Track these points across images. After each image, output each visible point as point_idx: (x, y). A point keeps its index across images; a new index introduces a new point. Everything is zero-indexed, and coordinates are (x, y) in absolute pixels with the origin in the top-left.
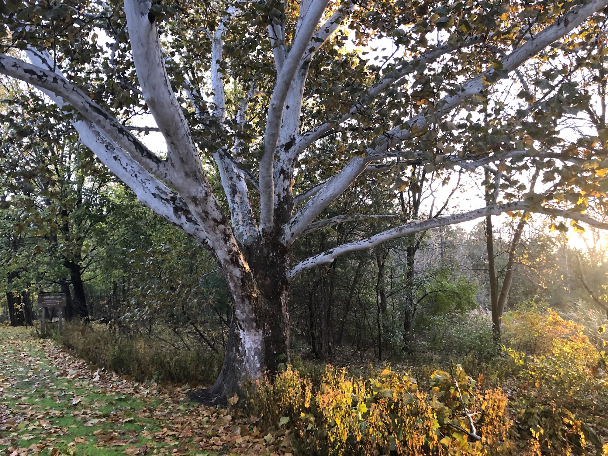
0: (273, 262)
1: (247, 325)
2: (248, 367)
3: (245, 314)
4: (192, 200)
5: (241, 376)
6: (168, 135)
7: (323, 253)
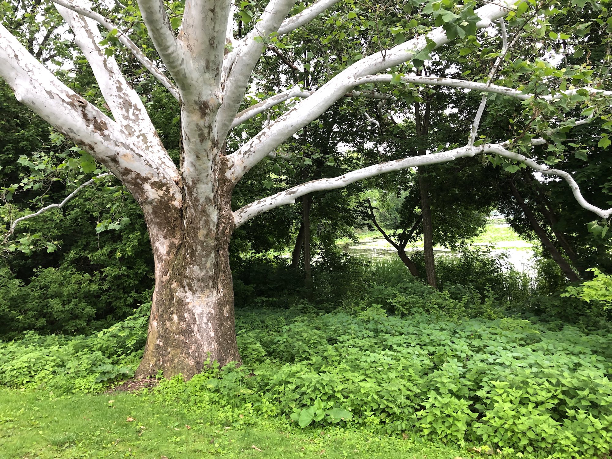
1: (203, 285)
2: (200, 338)
3: (205, 271)
4: (200, 108)
5: (190, 351)
7: (283, 193)
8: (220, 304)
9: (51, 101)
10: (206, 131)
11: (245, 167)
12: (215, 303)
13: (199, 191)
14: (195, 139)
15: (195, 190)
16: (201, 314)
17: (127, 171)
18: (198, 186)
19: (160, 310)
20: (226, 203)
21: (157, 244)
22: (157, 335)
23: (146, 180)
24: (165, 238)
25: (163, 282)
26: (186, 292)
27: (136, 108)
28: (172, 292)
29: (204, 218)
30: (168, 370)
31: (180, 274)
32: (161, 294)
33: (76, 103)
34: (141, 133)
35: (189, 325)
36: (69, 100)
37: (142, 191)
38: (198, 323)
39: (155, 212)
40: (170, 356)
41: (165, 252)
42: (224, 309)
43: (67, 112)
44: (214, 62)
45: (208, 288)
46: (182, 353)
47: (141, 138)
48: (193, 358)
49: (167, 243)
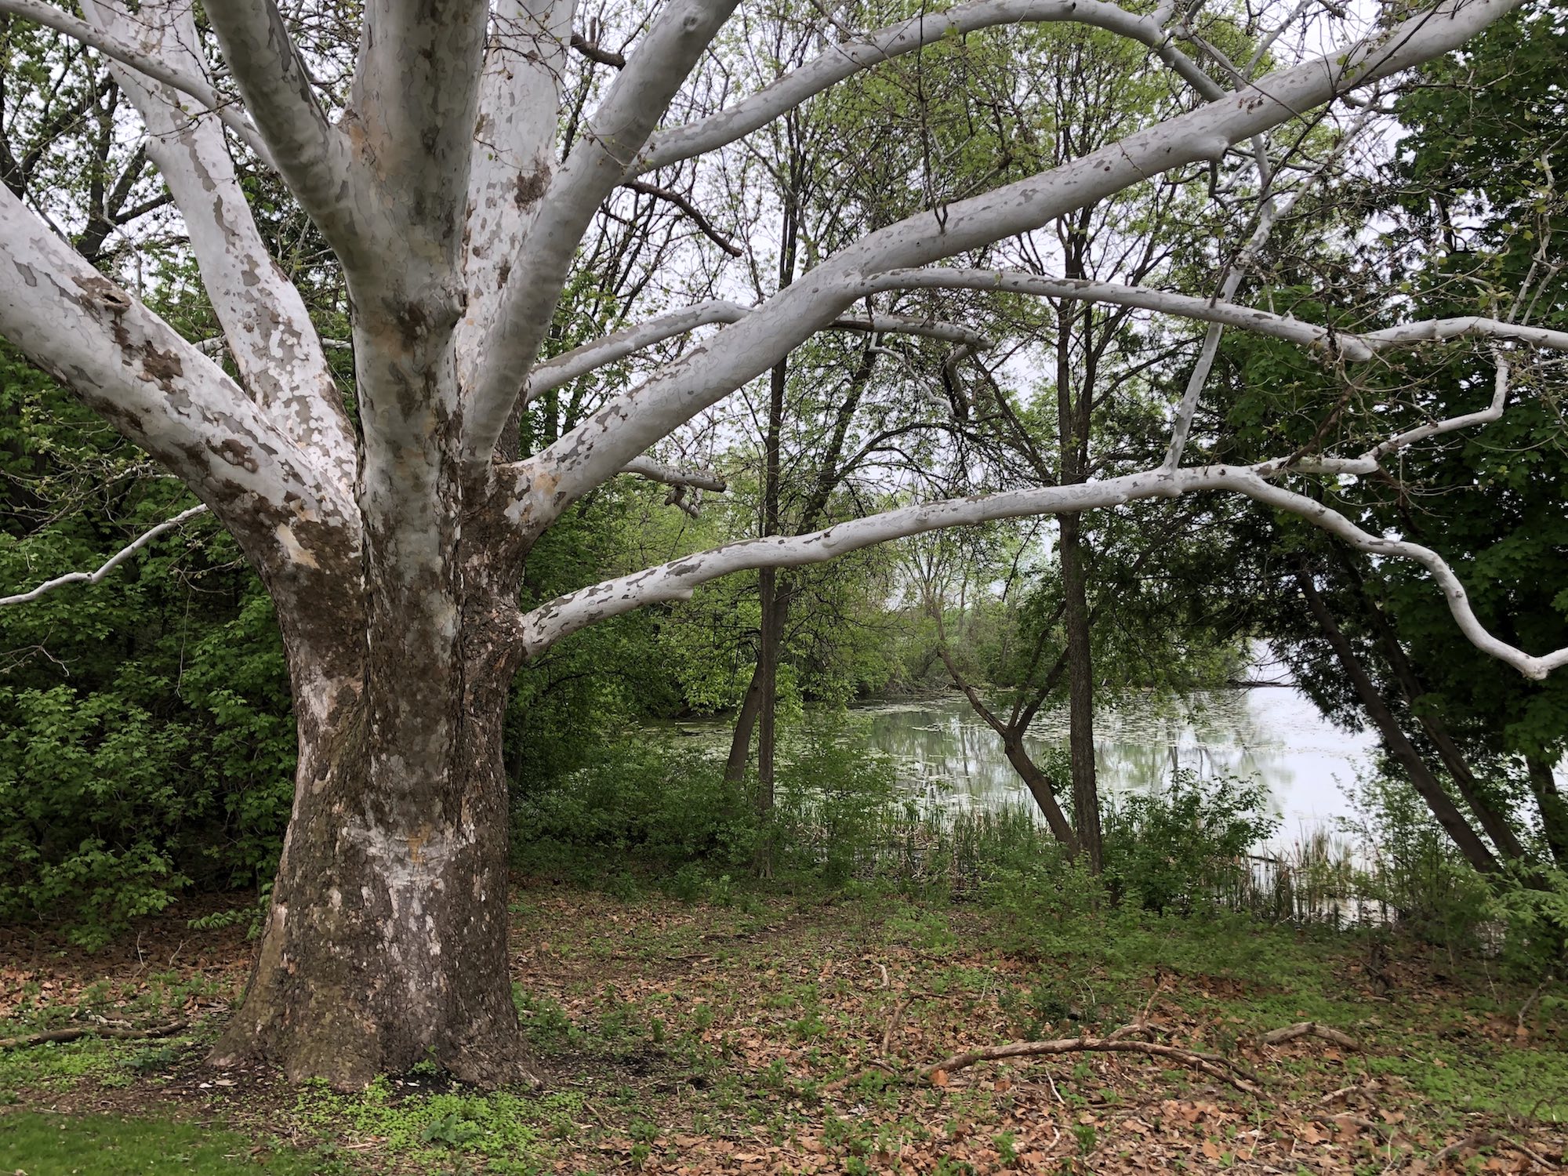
0: (478, 587)
1: (414, 809)
2: (399, 959)
3: (419, 772)
4: (401, 320)
5: (370, 994)
6: (434, 12)
7: (662, 570)
8: (461, 869)
9: (28, 292)
10: (418, 384)
11: (561, 494)
12: (449, 863)
13: (405, 548)
14: (390, 405)
15: (391, 546)
16: (406, 889)
17: (233, 491)
18: (399, 535)
19: (299, 873)
20: (504, 590)
21: (306, 689)
22: (283, 942)
23: (282, 516)
24: (328, 675)
25: (312, 794)
26: (369, 829)
27: (290, 329)
28: (333, 825)
29: (416, 625)
30: (303, 1044)
31: (355, 778)
32: (305, 830)
33: (99, 301)
34: (297, 393)
35: (370, 921)
36: (81, 292)
37: (273, 544)
38: (396, 915)
39: (303, 606)
40: (313, 1003)
41: (324, 715)
42: (476, 879)
43: (70, 322)
44: (439, 198)
45: (431, 821)
46: (346, 998)
47: (295, 406)
48: (375, 1013)
49: (331, 688)
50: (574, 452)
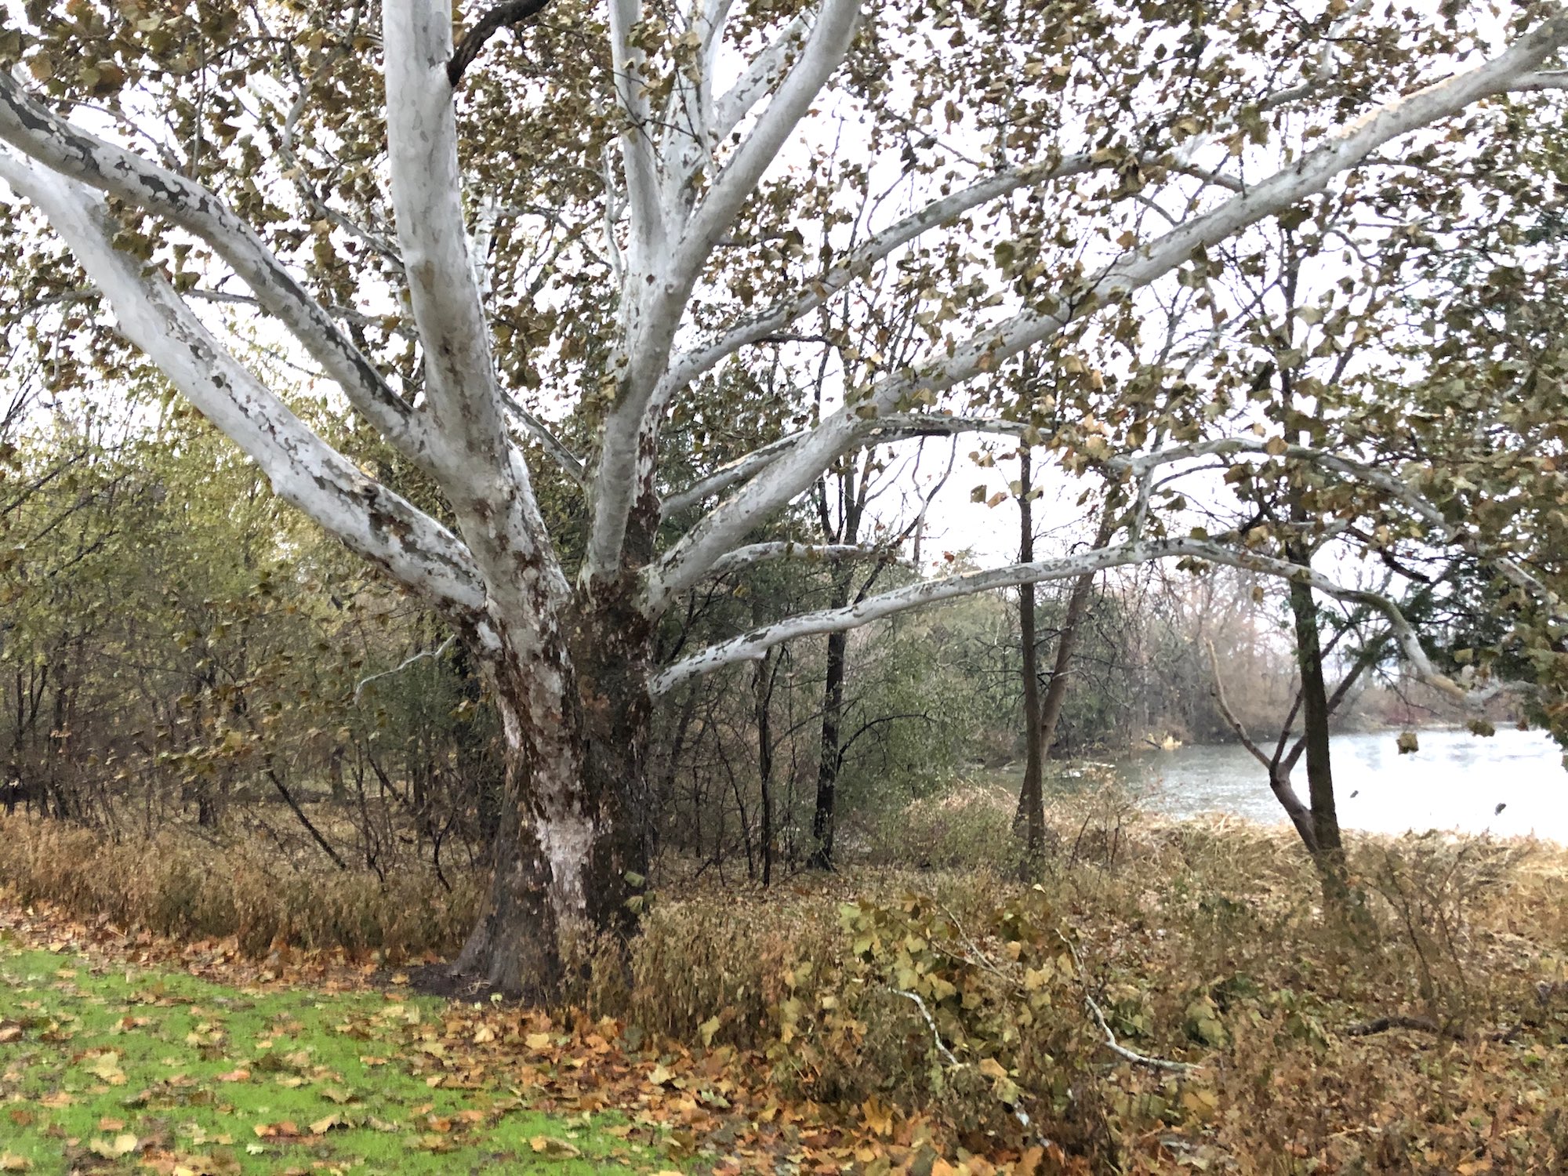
0: (615, 656)
1: (560, 808)
3: (558, 783)
4: (475, 507)
6: (447, 351)
7: (742, 638)
8: (603, 849)
9: (323, 494)
10: (496, 543)
11: (668, 589)
12: (592, 846)
16: (562, 863)
17: (447, 603)
20: (637, 657)
21: (507, 729)
23: (481, 614)
26: (536, 821)
29: (532, 686)
33: (360, 493)
35: (539, 883)
37: (475, 638)
38: (555, 880)
40: (505, 936)
41: (517, 747)
43: (345, 508)
45: (574, 816)
50: (674, 558)
